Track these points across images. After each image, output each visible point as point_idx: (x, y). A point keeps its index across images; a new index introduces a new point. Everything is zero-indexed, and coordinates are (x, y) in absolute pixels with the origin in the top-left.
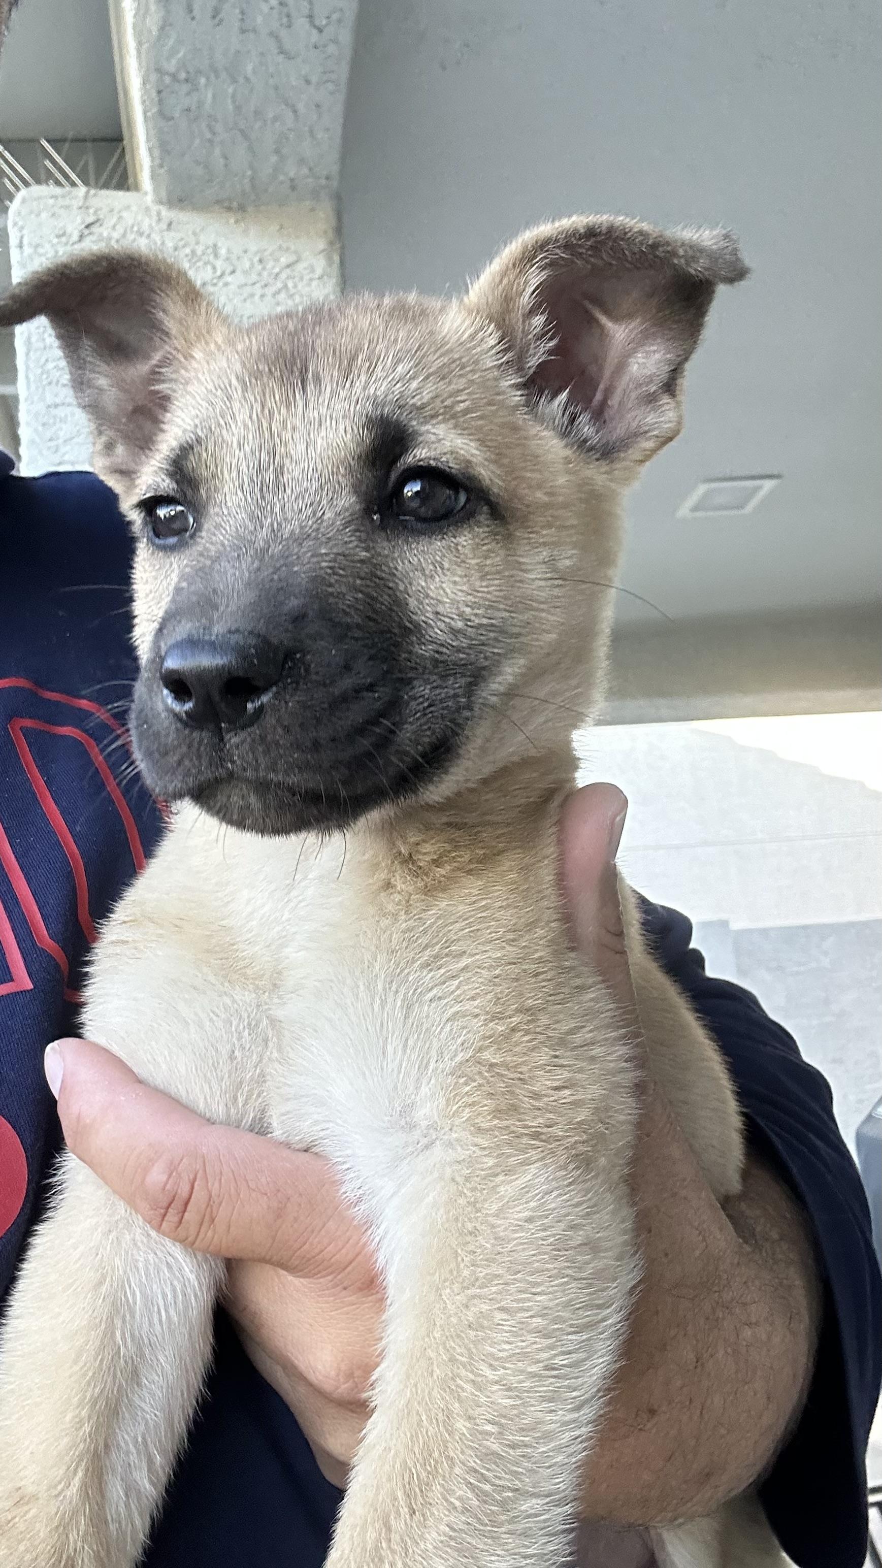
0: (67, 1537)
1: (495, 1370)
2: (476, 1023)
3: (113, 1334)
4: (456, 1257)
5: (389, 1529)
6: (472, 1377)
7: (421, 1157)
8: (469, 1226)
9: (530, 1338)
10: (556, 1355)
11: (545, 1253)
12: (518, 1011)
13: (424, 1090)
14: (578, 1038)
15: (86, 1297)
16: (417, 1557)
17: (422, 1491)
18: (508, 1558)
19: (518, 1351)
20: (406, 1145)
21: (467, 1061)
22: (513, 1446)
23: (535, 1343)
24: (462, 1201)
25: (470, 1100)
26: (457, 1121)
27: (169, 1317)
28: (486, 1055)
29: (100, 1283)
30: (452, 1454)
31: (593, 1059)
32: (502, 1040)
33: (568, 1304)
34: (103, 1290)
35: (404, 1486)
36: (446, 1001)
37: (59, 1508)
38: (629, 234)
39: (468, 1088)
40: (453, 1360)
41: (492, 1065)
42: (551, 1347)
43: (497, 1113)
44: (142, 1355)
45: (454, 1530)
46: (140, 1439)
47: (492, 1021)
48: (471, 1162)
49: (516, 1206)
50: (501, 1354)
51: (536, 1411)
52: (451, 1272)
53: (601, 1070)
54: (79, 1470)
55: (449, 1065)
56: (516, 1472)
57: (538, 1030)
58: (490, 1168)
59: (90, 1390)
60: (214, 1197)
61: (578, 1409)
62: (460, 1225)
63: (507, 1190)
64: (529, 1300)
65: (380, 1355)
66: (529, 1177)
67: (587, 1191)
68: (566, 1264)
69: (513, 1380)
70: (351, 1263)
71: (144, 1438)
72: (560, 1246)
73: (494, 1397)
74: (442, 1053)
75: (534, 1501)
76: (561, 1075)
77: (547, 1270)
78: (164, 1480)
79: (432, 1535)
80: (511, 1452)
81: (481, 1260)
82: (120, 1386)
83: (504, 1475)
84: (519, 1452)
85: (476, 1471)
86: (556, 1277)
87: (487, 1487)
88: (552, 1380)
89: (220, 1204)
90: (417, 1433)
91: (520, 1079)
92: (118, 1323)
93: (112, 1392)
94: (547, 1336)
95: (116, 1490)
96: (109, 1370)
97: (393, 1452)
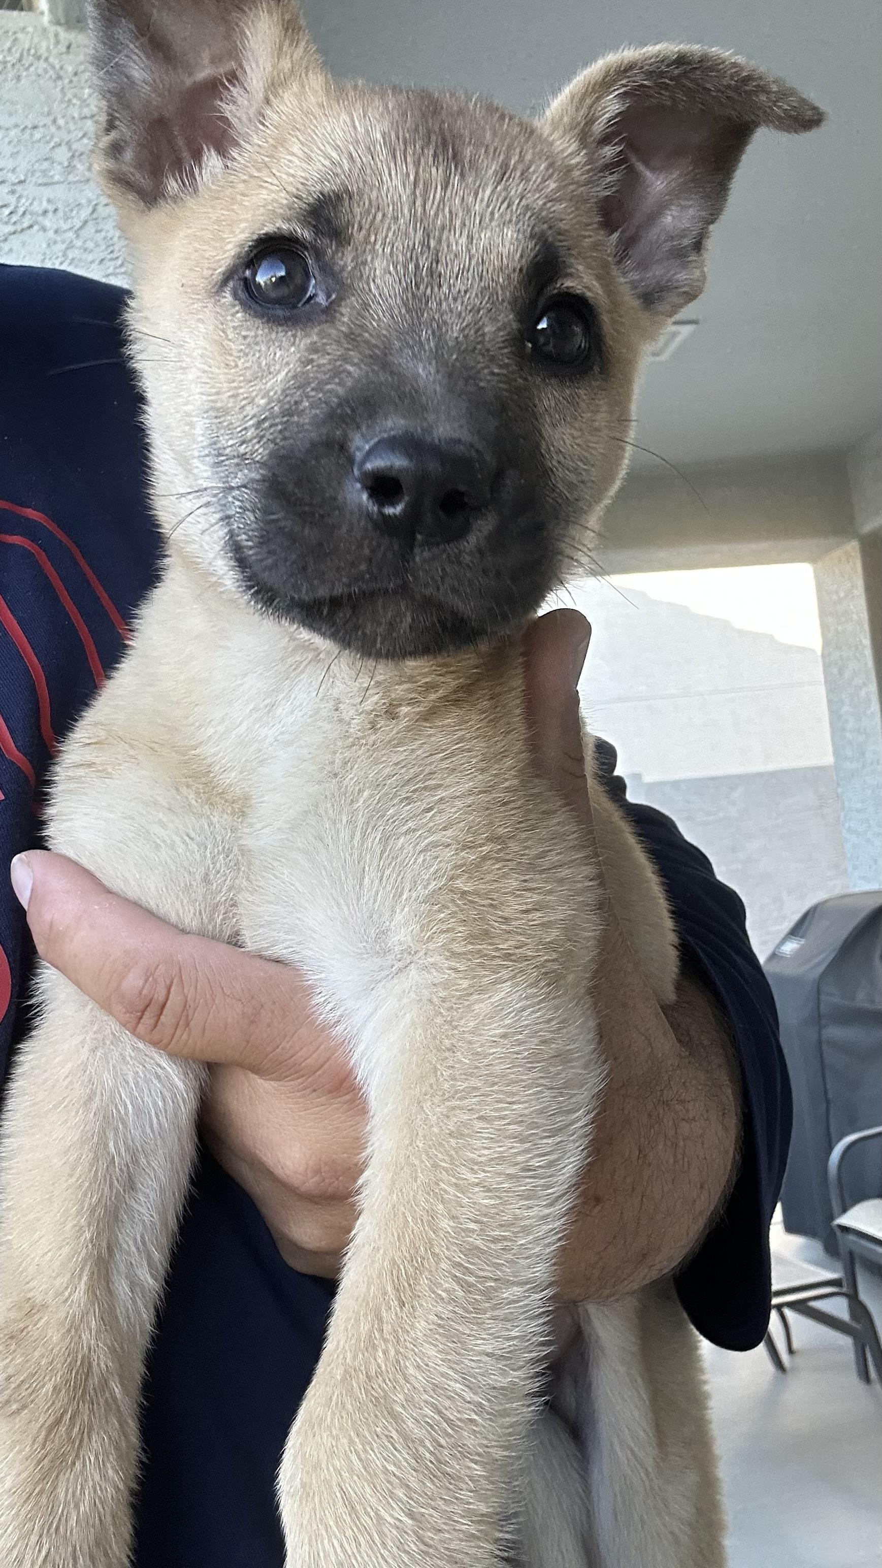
0: (80, 1337)
1: (476, 1173)
2: (448, 853)
3: (106, 1145)
4: (435, 1072)
5: (380, 1320)
6: (454, 1180)
7: (396, 981)
8: (447, 1042)
9: (508, 1143)
10: (532, 1158)
11: (519, 1066)
12: (489, 840)
13: (398, 917)
14: (546, 863)
15: (77, 1112)
16: (408, 1344)
17: (410, 1285)
18: (491, 1341)
19: (496, 1156)
20: (381, 969)
21: (440, 889)
22: (495, 1240)
23: (513, 1147)
24: (439, 1020)
25: (444, 927)
26: (431, 946)
27: (160, 1124)
28: (459, 884)
29: (90, 1099)
30: (437, 1251)
31: (561, 881)
32: (472, 870)
33: (541, 1112)
34: (94, 1106)
35: (393, 1281)
36: (420, 832)
37: (68, 1313)
38: (721, 67)
39: (442, 915)
40: (435, 1166)
41: (464, 893)
42: (527, 1151)
43: (472, 938)
44: (136, 1162)
45: (442, 1319)
46: (139, 1238)
47: (462, 850)
48: (446, 985)
49: (490, 1024)
50: (481, 1159)
51: (515, 1207)
52: (431, 1086)
53: (569, 890)
54: (85, 1274)
55: (422, 892)
56: (495, 1263)
57: (508, 857)
58: (465, 989)
59: (88, 1200)
60: (190, 1002)
61: (551, 1205)
62: (438, 1042)
63: (482, 1007)
64: (505, 1109)
65: (364, 1162)
66: (502, 995)
67: (557, 1008)
68: (541, 1075)
69: (493, 1182)
70: (322, 1066)
71: (142, 1237)
72: (534, 1058)
73: (476, 1198)
74: (415, 882)
75: (515, 1288)
76: (531, 897)
77: (522, 1081)
78: (162, 1272)
79: (421, 1325)
80: (492, 1246)
81: (461, 1074)
82: (118, 1192)
83: (487, 1268)
84: (499, 1246)
85: (460, 1265)
86: (529, 1087)
87: (472, 1279)
88: (528, 1180)
89: (195, 1009)
90: (403, 1233)
91: (492, 905)
92: (111, 1135)
93: (110, 1199)
94: (522, 1141)
95: (122, 1287)
96: (105, 1180)
97: (381, 1251)
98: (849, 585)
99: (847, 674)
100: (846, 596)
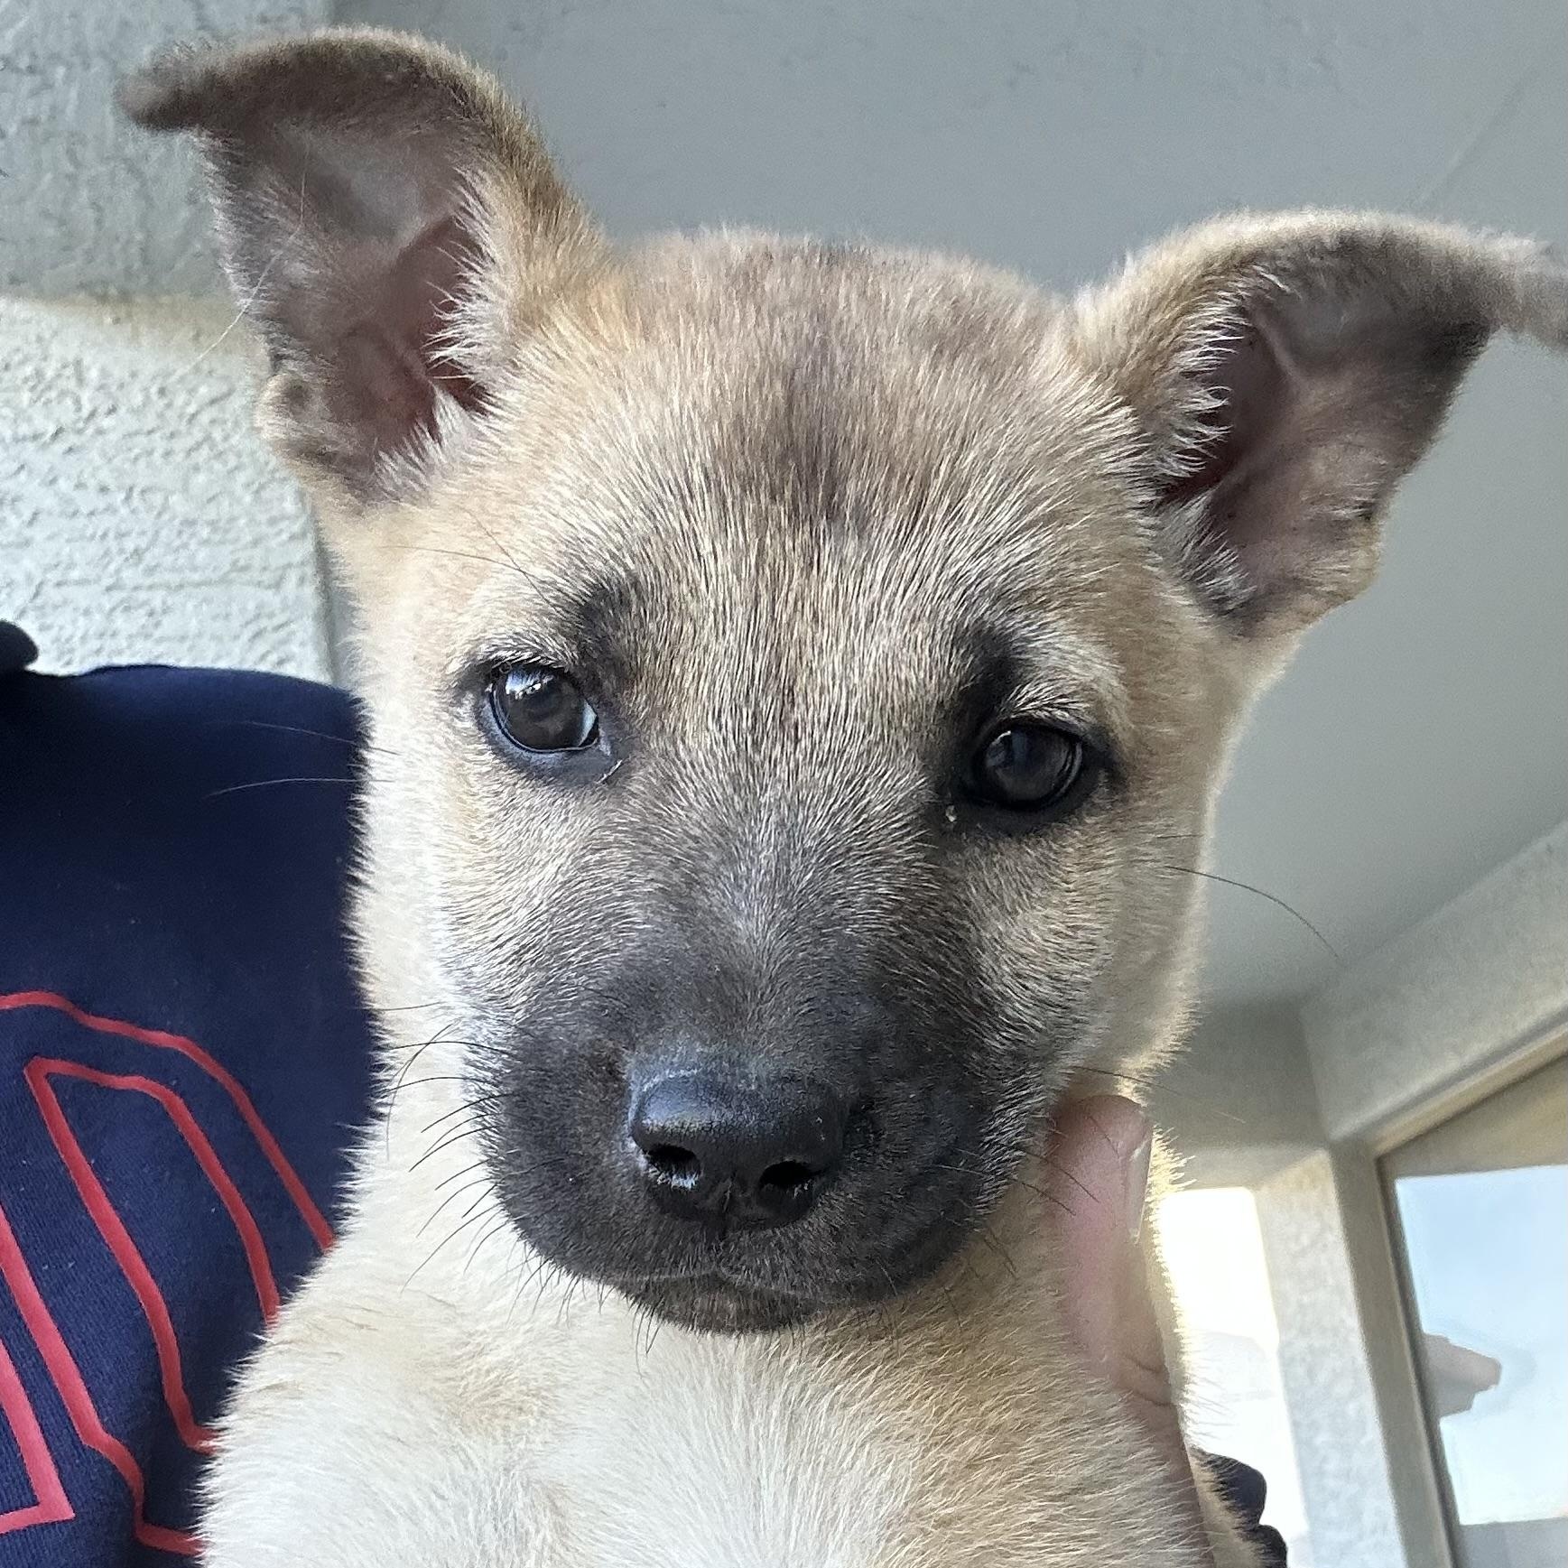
98: (1318, 1225)
99: (1322, 1377)
100: (1313, 1244)
